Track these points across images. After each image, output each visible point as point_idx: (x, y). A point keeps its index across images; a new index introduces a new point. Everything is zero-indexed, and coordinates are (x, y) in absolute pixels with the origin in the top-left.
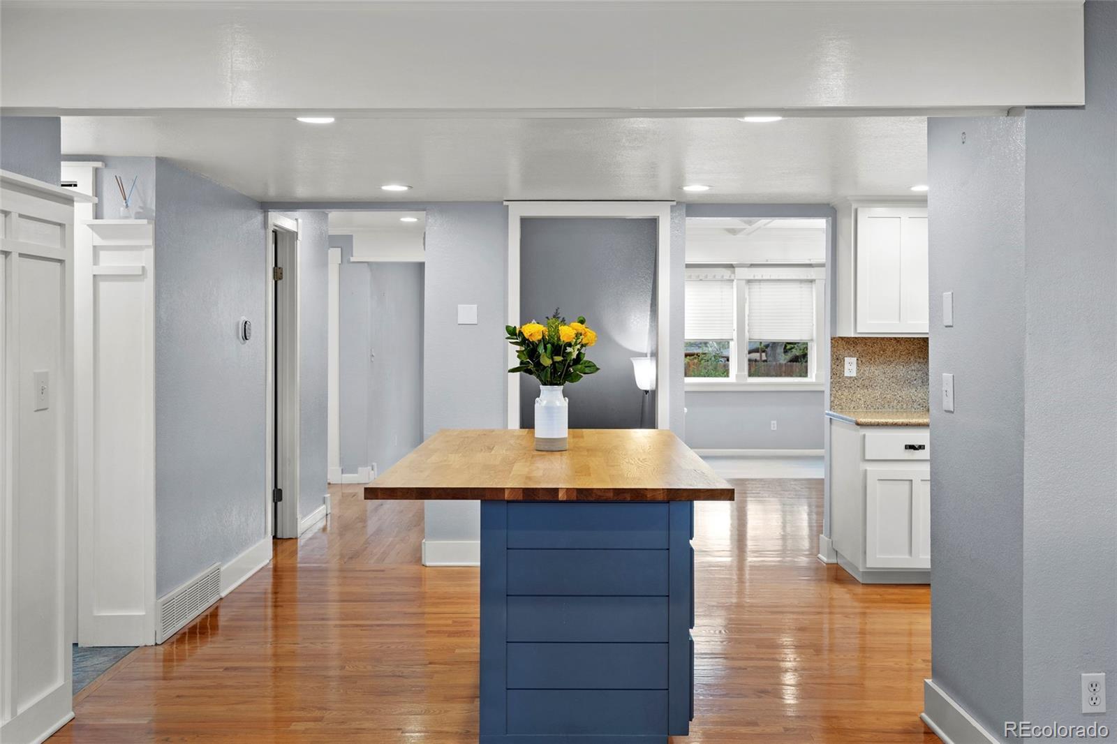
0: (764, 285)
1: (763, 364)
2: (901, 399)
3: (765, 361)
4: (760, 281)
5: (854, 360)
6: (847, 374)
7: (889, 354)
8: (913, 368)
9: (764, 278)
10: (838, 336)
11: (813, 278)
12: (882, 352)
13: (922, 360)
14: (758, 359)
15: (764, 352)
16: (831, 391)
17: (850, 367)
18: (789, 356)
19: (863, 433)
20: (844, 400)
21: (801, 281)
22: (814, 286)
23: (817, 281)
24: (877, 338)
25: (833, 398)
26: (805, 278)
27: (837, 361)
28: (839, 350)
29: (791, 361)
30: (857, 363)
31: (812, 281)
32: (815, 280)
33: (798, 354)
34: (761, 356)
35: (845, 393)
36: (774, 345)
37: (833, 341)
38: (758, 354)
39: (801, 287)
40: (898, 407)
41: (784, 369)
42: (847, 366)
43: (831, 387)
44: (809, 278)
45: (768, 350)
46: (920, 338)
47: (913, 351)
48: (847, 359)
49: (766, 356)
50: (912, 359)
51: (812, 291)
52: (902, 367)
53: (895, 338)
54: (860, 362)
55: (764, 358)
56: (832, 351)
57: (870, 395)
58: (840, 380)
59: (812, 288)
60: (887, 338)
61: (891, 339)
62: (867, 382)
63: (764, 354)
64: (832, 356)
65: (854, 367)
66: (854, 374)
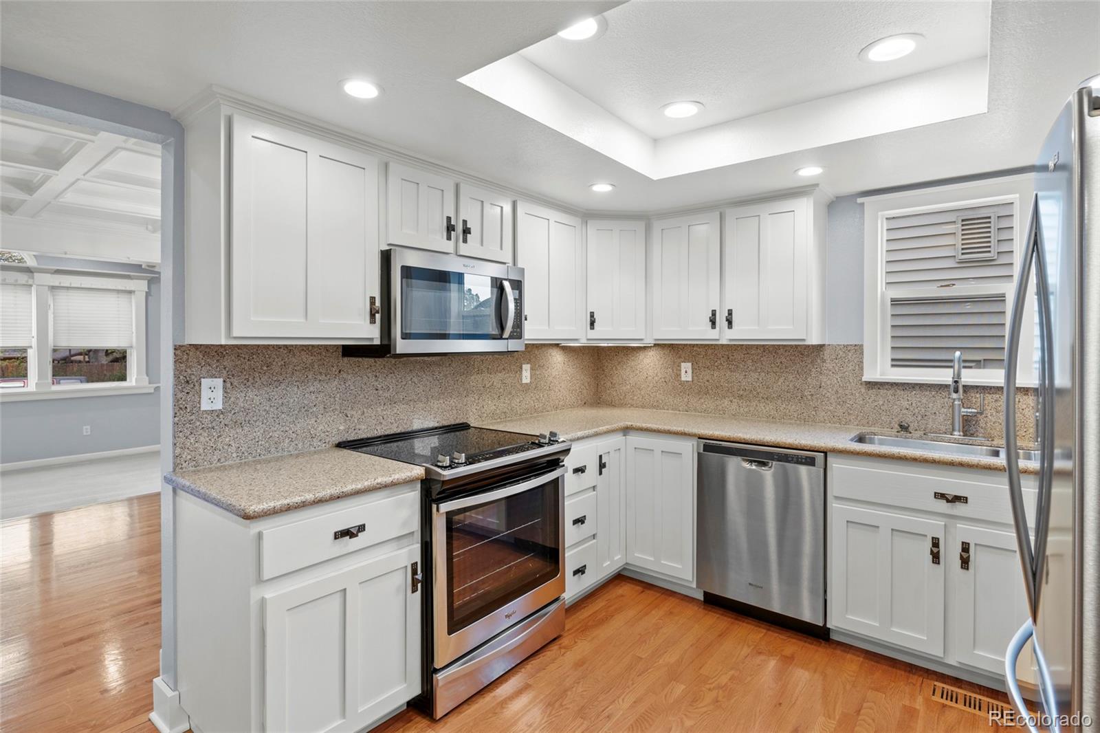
0: (72, 293)
1: (85, 364)
2: (294, 435)
3: (89, 362)
4: (68, 288)
5: (219, 382)
6: (205, 406)
7: (277, 369)
8: (312, 389)
9: (73, 285)
10: (187, 342)
11: (133, 289)
12: (265, 368)
13: (324, 376)
14: (82, 360)
15: (87, 355)
16: (175, 437)
17: (212, 395)
18: (111, 358)
19: (257, 530)
20: (201, 451)
21: (118, 291)
22: (133, 297)
23: (136, 293)
24: (258, 346)
25: (178, 451)
26: (124, 289)
27: (186, 384)
28: (190, 367)
29: (112, 362)
30: (225, 388)
31: (130, 292)
32: (134, 292)
33: (118, 356)
34: (84, 358)
35: (202, 439)
36: (96, 351)
37: (178, 352)
38: (82, 357)
39: (118, 297)
40: (291, 449)
41: (105, 368)
42: (205, 393)
43: (174, 432)
44: (128, 289)
45: (91, 353)
46: (322, 346)
47: (312, 365)
48: (206, 382)
49: (89, 358)
50: (310, 377)
51: (131, 302)
52: (296, 389)
53: (286, 346)
54: (229, 385)
55: (87, 359)
56: (176, 369)
57: (246, 436)
58: (193, 417)
59: (131, 298)
60: (273, 346)
61: (279, 347)
62: (241, 417)
63: (86, 357)
64: (176, 377)
65: (219, 394)
66: (219, 406)
